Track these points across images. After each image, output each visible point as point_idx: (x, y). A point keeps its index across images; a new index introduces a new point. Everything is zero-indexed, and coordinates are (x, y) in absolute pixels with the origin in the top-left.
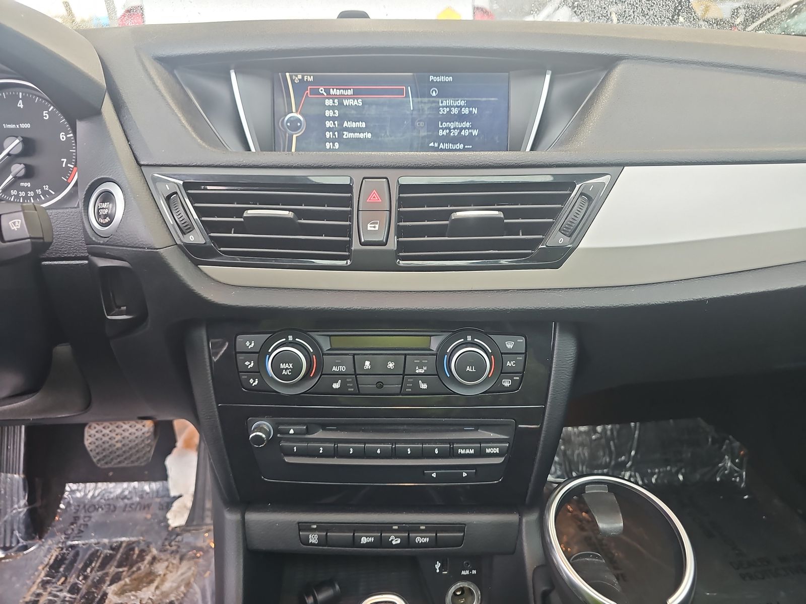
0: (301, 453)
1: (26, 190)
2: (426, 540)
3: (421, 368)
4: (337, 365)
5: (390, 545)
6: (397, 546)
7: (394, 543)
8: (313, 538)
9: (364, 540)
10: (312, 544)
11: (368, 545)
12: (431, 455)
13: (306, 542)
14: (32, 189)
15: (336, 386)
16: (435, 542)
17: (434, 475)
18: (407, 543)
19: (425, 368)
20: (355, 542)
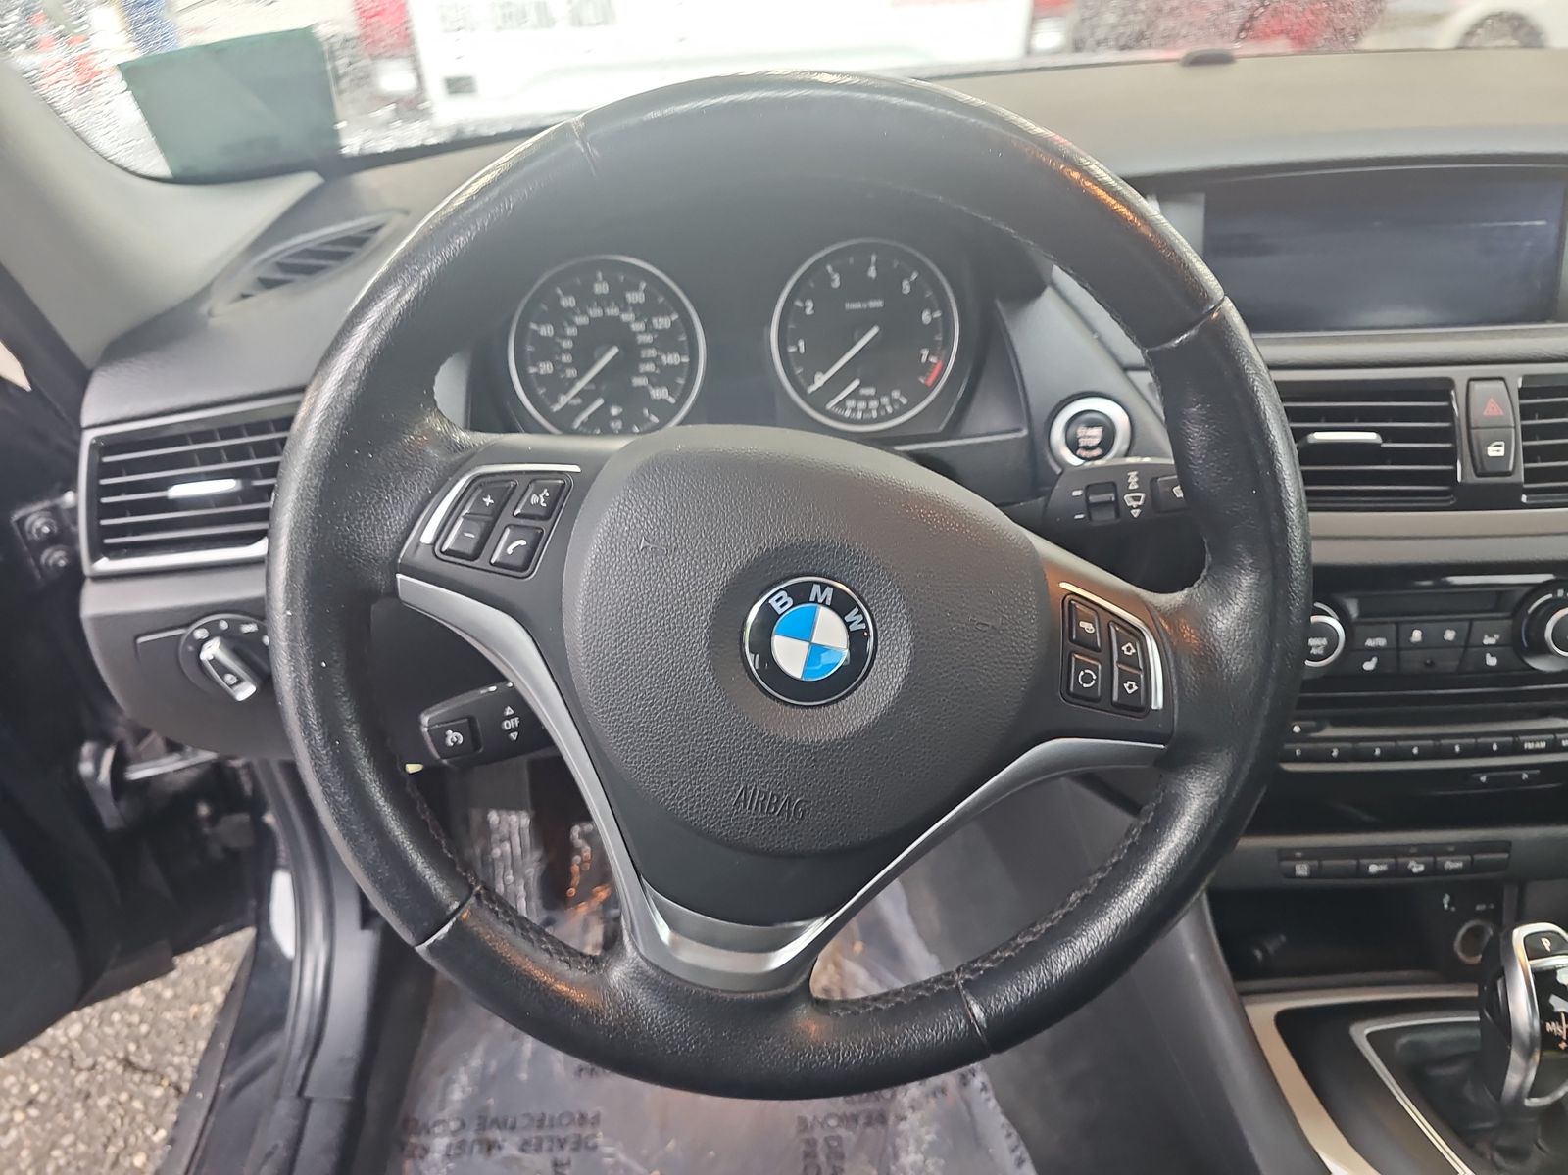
0: (1306, 758)
1: (868, 398)
2: (1459, 865)
3: (1491, 636)
4: (1373, 637)
5: (1410, 873)
6: (1420, 874)
7: (1415, 870)
8: (1302, 869)
9: (1373, 868)
10: (1301, 877)
11: (1379, 875)
12: (1487, 752)
13: (1291, 875)
14: (877, 396)
15: (1369, 666)
16: (1470, 867)
17: (1483, 779)
18: (1433, 870)
19: (1497, 637)
20: (1362, 872)
